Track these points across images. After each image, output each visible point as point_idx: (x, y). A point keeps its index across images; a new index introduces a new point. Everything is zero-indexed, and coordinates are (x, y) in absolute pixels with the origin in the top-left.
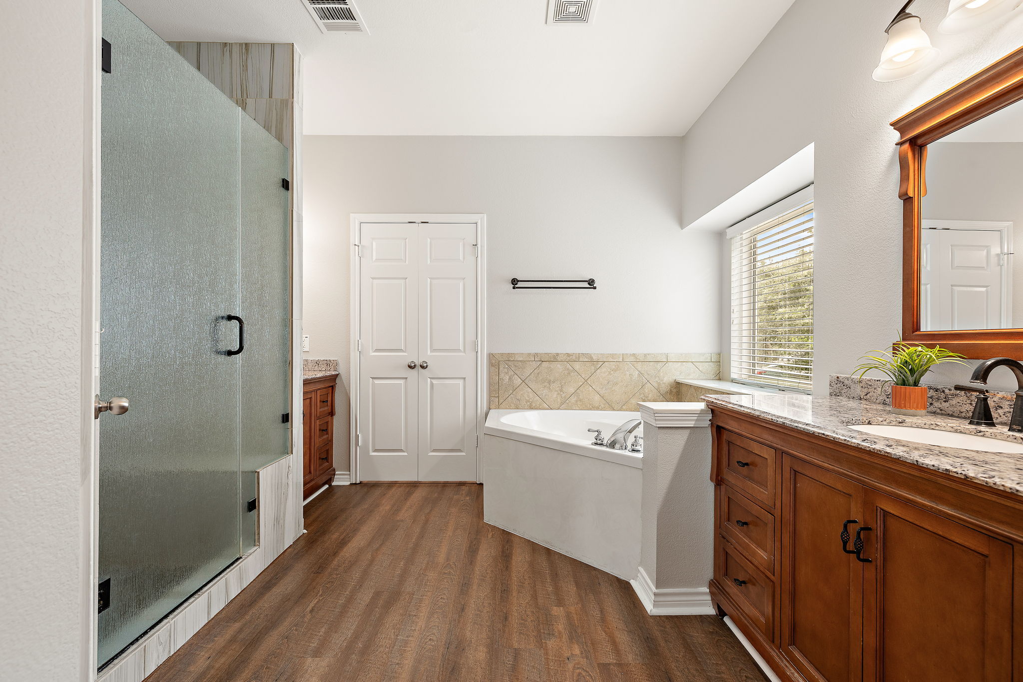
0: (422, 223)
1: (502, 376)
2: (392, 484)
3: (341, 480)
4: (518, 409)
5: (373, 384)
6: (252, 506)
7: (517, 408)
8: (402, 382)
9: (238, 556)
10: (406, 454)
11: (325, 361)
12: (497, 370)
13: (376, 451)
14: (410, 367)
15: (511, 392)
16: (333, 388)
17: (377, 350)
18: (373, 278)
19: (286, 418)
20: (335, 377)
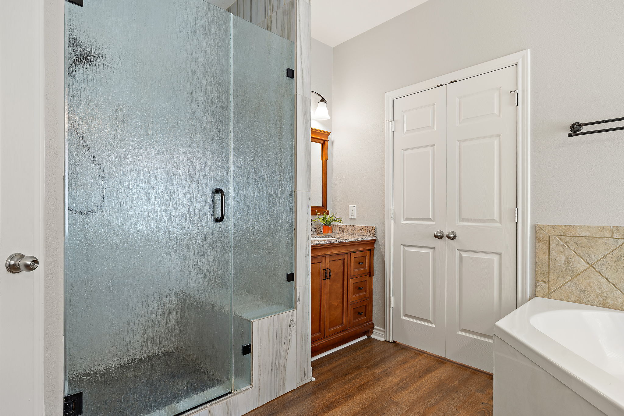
0: (451, 83)
1: (554, 255)
2: (420, 353)
3: (377, 335)
4: (581, 303)
5: (404, 251)
6: (247, 350)
7: (580, 301)
8: (430, 251)
9: (230, 391)
10: (433, 326)
11: (366, 227)
12: (546, 247)
13: (406, 315)
14: (436, 236)
15: (570, 278)
16: (371, 251)
17: (407, 219)
18: (404, 150)
19: (291, 277)
20: (373, 243)
